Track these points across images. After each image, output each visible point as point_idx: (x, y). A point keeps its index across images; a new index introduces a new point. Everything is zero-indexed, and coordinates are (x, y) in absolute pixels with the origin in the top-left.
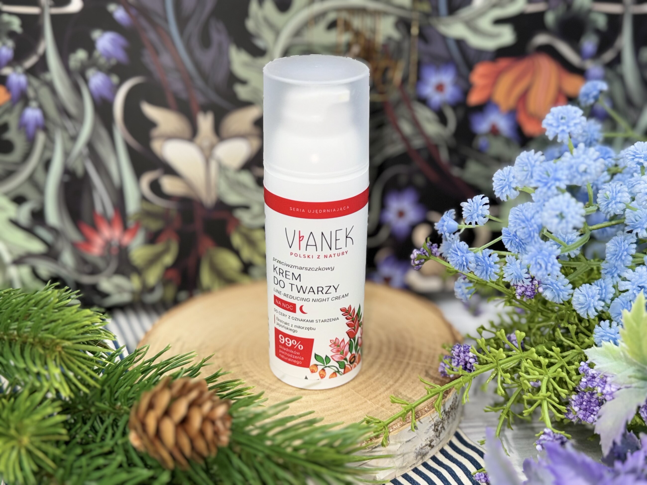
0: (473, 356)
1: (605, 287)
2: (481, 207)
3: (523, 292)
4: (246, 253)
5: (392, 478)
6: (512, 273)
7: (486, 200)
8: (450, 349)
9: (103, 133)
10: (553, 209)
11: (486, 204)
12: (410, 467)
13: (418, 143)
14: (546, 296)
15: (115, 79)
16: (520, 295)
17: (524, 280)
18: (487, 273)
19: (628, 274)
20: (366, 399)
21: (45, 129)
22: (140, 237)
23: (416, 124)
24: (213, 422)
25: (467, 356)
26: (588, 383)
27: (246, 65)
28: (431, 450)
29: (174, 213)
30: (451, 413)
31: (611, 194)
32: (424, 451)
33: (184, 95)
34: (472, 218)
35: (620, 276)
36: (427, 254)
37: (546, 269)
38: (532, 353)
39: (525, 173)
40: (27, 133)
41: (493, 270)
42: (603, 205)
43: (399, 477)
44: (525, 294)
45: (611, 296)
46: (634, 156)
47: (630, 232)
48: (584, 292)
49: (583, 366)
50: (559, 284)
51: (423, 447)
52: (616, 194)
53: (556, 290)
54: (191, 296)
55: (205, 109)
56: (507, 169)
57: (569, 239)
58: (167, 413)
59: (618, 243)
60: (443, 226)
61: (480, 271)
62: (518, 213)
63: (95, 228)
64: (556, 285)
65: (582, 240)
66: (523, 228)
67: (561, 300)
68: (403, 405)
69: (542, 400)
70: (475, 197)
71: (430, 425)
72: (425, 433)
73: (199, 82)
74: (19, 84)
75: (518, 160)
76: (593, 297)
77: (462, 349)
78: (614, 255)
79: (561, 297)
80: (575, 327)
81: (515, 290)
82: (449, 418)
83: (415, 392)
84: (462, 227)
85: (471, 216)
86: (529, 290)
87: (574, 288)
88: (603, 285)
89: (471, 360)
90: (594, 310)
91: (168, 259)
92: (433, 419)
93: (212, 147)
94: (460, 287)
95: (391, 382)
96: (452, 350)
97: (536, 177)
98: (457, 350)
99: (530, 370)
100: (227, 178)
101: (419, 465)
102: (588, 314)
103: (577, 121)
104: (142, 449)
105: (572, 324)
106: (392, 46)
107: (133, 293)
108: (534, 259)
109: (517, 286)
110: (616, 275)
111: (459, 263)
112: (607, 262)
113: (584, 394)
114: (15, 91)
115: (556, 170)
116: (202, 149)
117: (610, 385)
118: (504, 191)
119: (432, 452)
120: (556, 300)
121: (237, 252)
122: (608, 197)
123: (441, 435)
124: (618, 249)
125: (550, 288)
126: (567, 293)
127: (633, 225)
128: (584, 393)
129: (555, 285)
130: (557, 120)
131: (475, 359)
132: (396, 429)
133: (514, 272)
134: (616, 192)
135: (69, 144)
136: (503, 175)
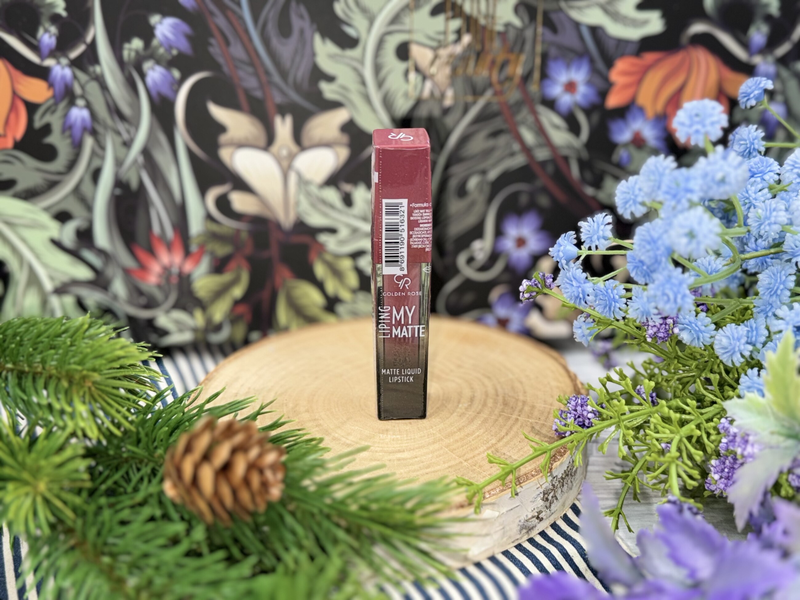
0: (593, 410)
1: (757, 328)
2: (602, 227)
3: (655, 333)
4: (331, 286)
5: (489, 554)
6: (639, 308)
7: (609, 219)
8: (566, 402)
9: (162, 138)
10: (682, 226)
11: (609, 224)
12: (513, 542)
13: (542, 154)
14: (683, 339)
15: (176, 74)
16: (651, 337)
17: (653, 317)
18: (610, 308)
19: (783, 311)
20: (461, 460)
21: (94, 133)
22: (205, 264)
23: (540, 131)
24: (261, 472)
25: (585, 410)
26: (729, 444)
27: (332, 57)
28: (539, 523)
29: (244, 235)
30: (565, 480)
31: (764, 213)
32: (530, 523)
33: (258, 94)
34: (591, 241)
35: (775, 315)
36: (539, 286)
37: (675, 301)
38: (662, 406)
39: (651, 184)
40: (71, 136)
41: (618, 305)
42: (754, 227)
43: (498, 554)
44: (657, 336)
45: (763, 339)
46: (793, 166)
47: (789, 261)
48: (728, 334)
49: (724, 424)
50: (699, 323)
51: (529, 519)
52: (771, 213)
53: (695, 331)
54: (265, 335)
55: (282, 111)
56: (632, 179)
57: (713, 268)
58: (207, 457)
59: (774, 274)
60: (559, 251)
61: (603, 306)
62: (644, 233)
63: (152, 252)
64: (696, 326)
65: (728, 270)
66: (648, 251)
67: (701, 344)
68: (502, 466)
69: (670, 463)
70: (596, 216)
71: (538, 493)
72: (531, 502)
73: (277, 78)
74: (63, 77)
75: (644, 169)
76: (739, 339)
77: (579, 401)
78: (768, 289)
79: (701, 340)
80: (718, 377)
81: (646, 331)
82: (563, 486)
83: (521, 453)
84: (583, 253)
85: (591, 238)
86: (662, 331)
87: (716, 329)
88: (754, 326)
89: (590, 415)
90: (739, 356)
91: (238, 292)
92: (541, 486)
93: (292, 157)
94: (580, 328)
95: (494, 441)
96: (568, 402)
97: (664, 188)
98: (573, 403)
99: (660, 428)
100: (308, 194)
101: (524, 542)
102: (732, 361)
103: (715, 119)
104: (178, 501)
105: (715, 373)
106: (512, 34)
107: (195, 330)
108: (661, 289)
109: (648, 325)
110: (770, 314)
111: (574, 295)
112: (760, 299)
113: (726, 459)
114: (59, 87)
115: (688, 179)
116: (278, 159)
117: (753, 445)
118: (627, 206)
119: (541, 527)
120: (695, 343)
121: (320, 286)
122: (760, 217)
123: (553, 505)
124: (773, 281)
125: (687, 328)
126: (709, 336)
127: (792, 252)
128: (726, 457)
129: (693, 325)
130: (691, 117)
131: (595, 414)
132: (494, 495)
133: (640, 306)
134: (770, 209)
135: (122, 150)
136: (628, 188)
